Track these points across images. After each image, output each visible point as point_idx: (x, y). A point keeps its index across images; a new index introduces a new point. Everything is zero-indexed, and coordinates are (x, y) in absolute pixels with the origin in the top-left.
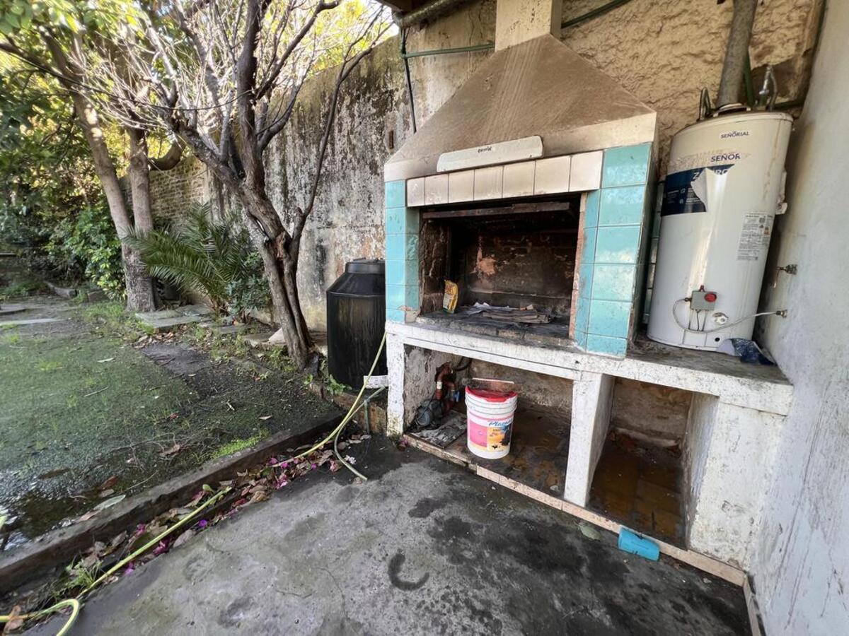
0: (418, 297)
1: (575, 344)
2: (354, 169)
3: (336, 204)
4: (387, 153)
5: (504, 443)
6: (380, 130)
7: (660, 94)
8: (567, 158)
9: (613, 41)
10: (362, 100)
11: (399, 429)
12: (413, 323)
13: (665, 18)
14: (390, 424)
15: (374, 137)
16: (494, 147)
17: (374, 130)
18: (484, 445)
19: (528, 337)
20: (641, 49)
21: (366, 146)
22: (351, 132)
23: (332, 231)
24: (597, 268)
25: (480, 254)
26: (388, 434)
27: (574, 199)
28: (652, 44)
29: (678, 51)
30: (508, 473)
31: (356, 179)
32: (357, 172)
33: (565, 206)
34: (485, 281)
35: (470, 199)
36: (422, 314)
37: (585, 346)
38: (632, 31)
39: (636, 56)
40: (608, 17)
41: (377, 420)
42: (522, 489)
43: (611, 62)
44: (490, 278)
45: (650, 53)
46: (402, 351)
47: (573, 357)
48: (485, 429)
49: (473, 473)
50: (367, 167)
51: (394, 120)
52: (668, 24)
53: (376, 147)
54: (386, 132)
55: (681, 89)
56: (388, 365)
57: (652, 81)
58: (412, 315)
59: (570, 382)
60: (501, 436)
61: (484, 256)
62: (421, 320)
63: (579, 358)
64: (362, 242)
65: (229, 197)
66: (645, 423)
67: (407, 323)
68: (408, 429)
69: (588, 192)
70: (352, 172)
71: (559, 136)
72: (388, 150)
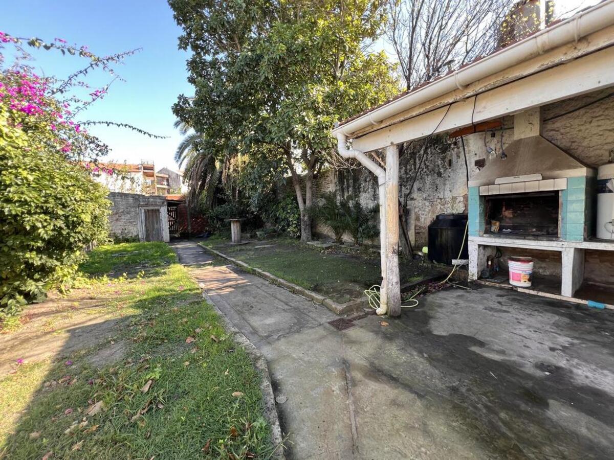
0: (484, 227)
1: (561, 239)
2: (427, 175)
3: (416, 190)
4: (447, 169)
5: (529, 280)
6: (443, 159)
7: (594, 144)
8: (552, 180)
9: (569, 125)
10: (433, 147)
11: (475, 278)
12: (482, 236)
13: (593, 117)
14: (470, 277)
15: (439, 162)
16: (521, 177)
17: (440, 159)
18: (520, 281)
19: (539, 238)
20: (583, 128)
21: (435, 166)
22: (426, 160)
23: (413, 202)
24: (568, 214)
25: (504, 209)
26: (469, 280)
27: (557, 192)
28: (588, 126)
29: (601, 128)
30: (533, 289)
31: (428, 180)
32: (429, 176)
33: (553, 194)
34: (507, 220)
35: (510, 192)
36: (485, 233)
37: (566, 239)
38: (577, 121)
39: (580, 131)
40: (564, 117)
41: (463, 275)
42: (541, 294)
43: (568, 133)
44: (510, 218)
45: (587, 129)
46: (477, 247)
47: (561, 243)
48: (520, 274)
49: (517, 291)
50: (436, 175)
51: (451, 155)
52: (595, 120)
53: (440, 166)
54: (447, 160)
55: (604, 142)
56: (469, 253)
57: (589, 139)
58: (481, 234)
59: (560, 253)
60: (528, 277)
61: (506, 209)
62: (485, 235)
63: (563, 243)
64: (432, 206)
65: (348, 189)
66: (604, 279)
67: (480, 236)
68: (480, 278)
69: (562, 190)
70: (426, 177)
71: (548, 173)
72: (448, 167)
